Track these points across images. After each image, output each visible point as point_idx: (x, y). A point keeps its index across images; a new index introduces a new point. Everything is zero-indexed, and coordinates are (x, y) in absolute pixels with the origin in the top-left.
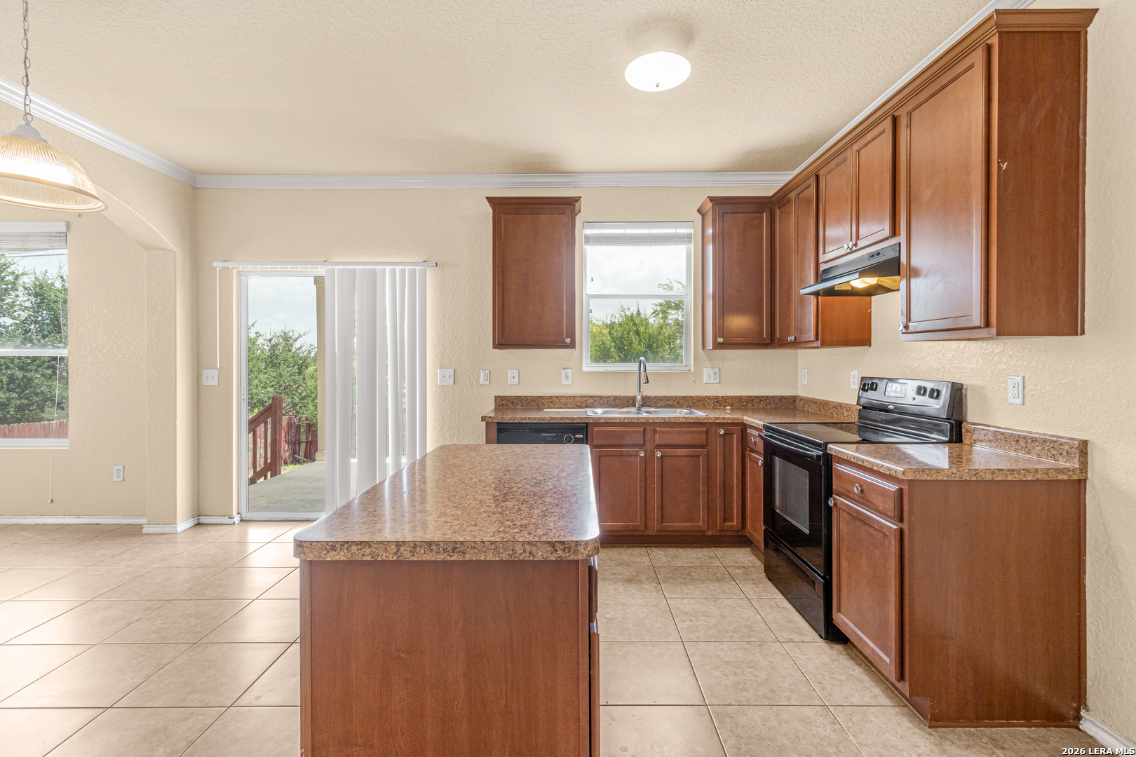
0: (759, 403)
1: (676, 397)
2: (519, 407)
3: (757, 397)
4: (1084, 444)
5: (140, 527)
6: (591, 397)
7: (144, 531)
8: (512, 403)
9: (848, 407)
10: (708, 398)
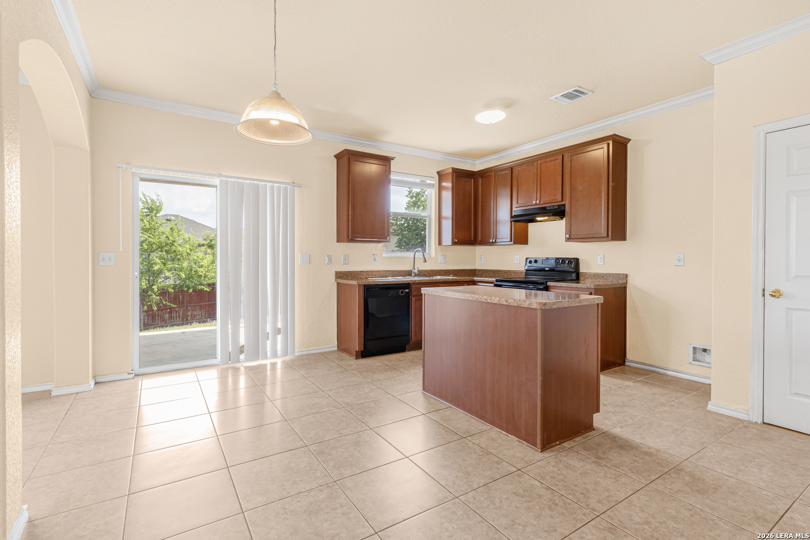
0: (462, 273)
1: (428, 270)
2: (350, 277)
3: (461, 270)
4: (627, 275)
5: (49, 392)
6: (388, 271)
7: (53, 394)
8: (346, 275)
9: (521, 272)
10: (442, 270)
